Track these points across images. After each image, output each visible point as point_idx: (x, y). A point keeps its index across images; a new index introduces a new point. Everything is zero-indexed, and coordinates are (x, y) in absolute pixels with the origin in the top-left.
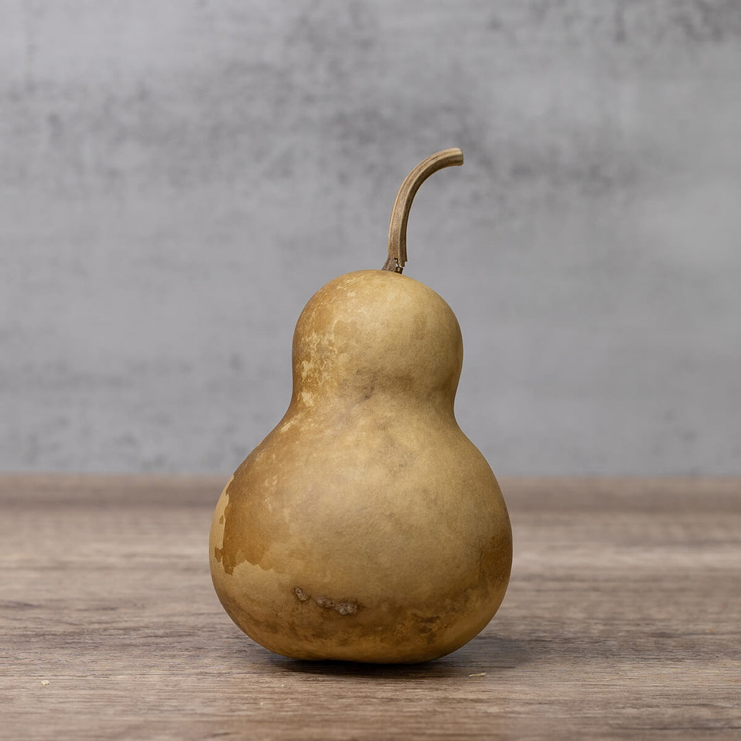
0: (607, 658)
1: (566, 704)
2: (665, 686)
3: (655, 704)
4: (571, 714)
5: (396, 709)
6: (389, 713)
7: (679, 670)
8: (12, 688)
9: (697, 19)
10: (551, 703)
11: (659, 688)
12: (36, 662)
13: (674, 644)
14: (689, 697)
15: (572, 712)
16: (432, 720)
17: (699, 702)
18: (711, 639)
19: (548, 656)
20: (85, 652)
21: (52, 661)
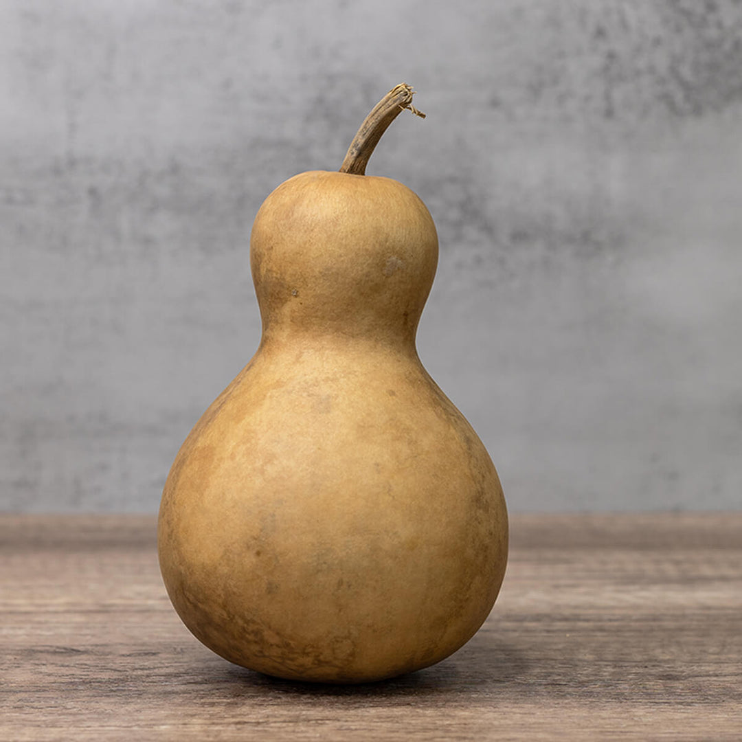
0: (621, 702)
2: (679, 733)
7: (690, 715)
9: (679, 96)
11: (674, 735)
12: (84, 711)
13: (681, 687)
18: (715, 681)
21: (99, 710)
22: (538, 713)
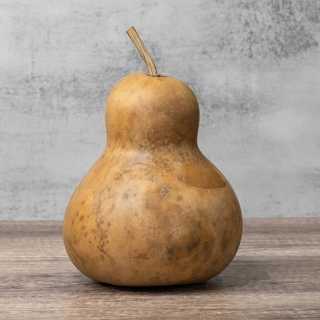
0: (256, 292)
1: (243, 310)
2: (276, 303)
3: (273, 310)
4: (246, 314)
5: (185, 313)
6: (184, 315)
7: (281, 297)
8: (52, 308)
10: (238, 310)
11: (274, 304)
12: (58, 298)
13: (278, 287)
14: (285, 307)
15: (246, 313)
16: (199, 317)
17: (288, 309)
18: (291, 284)
19: (236, 292)
20: (74, 294)
21: (63, 297)
22: (225, 297)
